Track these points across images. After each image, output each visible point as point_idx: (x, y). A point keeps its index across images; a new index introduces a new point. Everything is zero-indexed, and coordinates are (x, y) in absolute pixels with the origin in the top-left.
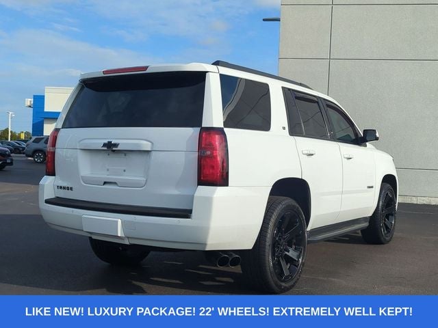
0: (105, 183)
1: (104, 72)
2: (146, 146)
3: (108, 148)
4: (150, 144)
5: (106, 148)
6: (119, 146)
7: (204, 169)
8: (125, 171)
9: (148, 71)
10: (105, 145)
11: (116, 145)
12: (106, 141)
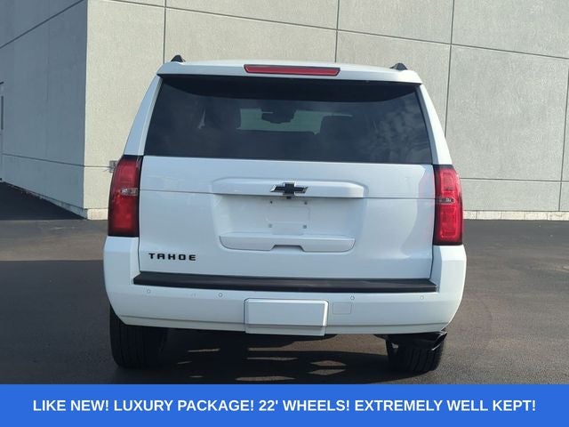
0: (276, 246)
1: (248, 68)
2: (357, 191)
3: (286, 192)
4: (362, 188)
5: (281, 194)
6: (307, 191)
7: (444, 221)
8: (305, 227)
9: (339, 77)
10: (278, 189)
11: (301, 190)
12: (281, 183)
